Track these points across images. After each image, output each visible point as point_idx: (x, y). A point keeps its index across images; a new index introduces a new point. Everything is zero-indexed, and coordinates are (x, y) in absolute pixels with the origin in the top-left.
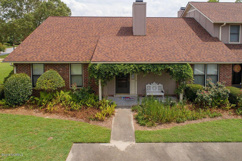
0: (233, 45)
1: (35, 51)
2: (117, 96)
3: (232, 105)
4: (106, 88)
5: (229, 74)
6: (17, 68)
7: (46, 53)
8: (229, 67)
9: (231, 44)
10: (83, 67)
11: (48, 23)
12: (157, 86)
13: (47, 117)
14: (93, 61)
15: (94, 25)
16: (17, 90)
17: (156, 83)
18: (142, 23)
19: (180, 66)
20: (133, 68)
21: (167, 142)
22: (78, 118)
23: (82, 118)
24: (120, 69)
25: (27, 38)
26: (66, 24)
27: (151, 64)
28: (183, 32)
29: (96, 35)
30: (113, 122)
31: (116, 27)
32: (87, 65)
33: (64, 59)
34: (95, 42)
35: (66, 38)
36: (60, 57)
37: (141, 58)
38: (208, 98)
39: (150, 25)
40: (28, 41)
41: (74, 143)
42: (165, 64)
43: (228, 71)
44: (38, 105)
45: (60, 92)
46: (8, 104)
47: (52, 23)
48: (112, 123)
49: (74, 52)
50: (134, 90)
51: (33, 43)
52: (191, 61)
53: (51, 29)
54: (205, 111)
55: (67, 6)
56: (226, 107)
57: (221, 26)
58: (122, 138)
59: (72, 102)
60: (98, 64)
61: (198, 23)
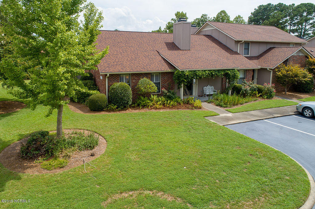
58: (223, 113)
59: (169, 101)
60: (185, 71)
61: (217, 40)
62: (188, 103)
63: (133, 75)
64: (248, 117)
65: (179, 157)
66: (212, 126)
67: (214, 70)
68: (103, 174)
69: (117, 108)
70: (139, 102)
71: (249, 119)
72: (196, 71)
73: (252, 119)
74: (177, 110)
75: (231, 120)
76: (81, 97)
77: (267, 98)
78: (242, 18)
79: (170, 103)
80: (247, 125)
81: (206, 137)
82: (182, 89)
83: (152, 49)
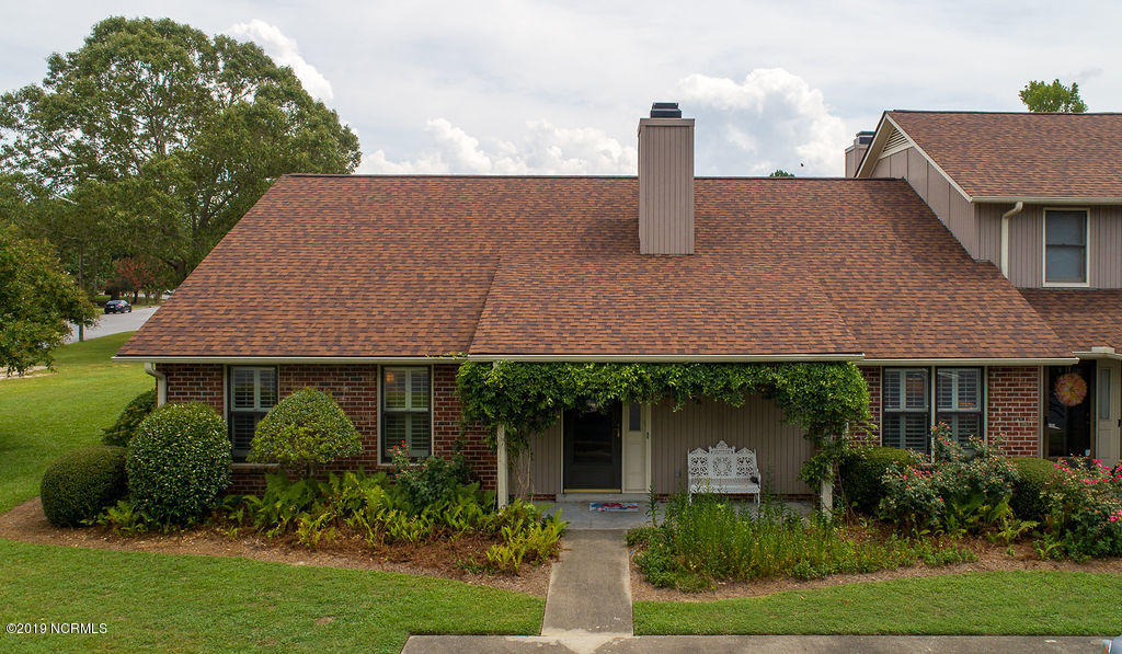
0: (1061, 294)
1: (241, 317)
2: (569, 498)
3: (1025, 525)
4: (524, 460)
5: (1028, 410)
6: (168, 384)
7: (286, 325)
8: (1028, 380)
9: (1052, 291)
10: (435, 380)
11: (280, 204)
12: (734, 457)
13: (299, 562)
14: (478, 351)
15: (475, 213)
16: (178, 466)
17: (730, 446)
18: (678, 204)
19: (817, 372)
20: (635, 378)
21: (749, 634)
22: (418, 565)
23: (435, 566)
24: (581, 383)
25: (202, 265)
26: (357, 208)
27: (701, 364)
28: (852, 238)
29: (487, 251)
30: (552, 578)
31: (569, 221)
32: (448, 370)
33: (357, 348)
34: (479, 283)
35: (359, 266)
36: (344, 342)
37: (666, 341)
38: (928, 498)
39: (713, 213)
40: (208, 278)
41: (412, 634)
42: (759, 364)
43: (1022, 395)
44: (256, 527)
45: (340, 475)
46: (141, 520)
47: (296, 205)
48: (547, 582)
49: (396, 322)
50: (638, 472)
51: (229, 285)
52: (861, 353)
53: (295, 230)
54: (912, 545)
55: (343, 123)
56: (1000, 531)
57: (1006, 215)
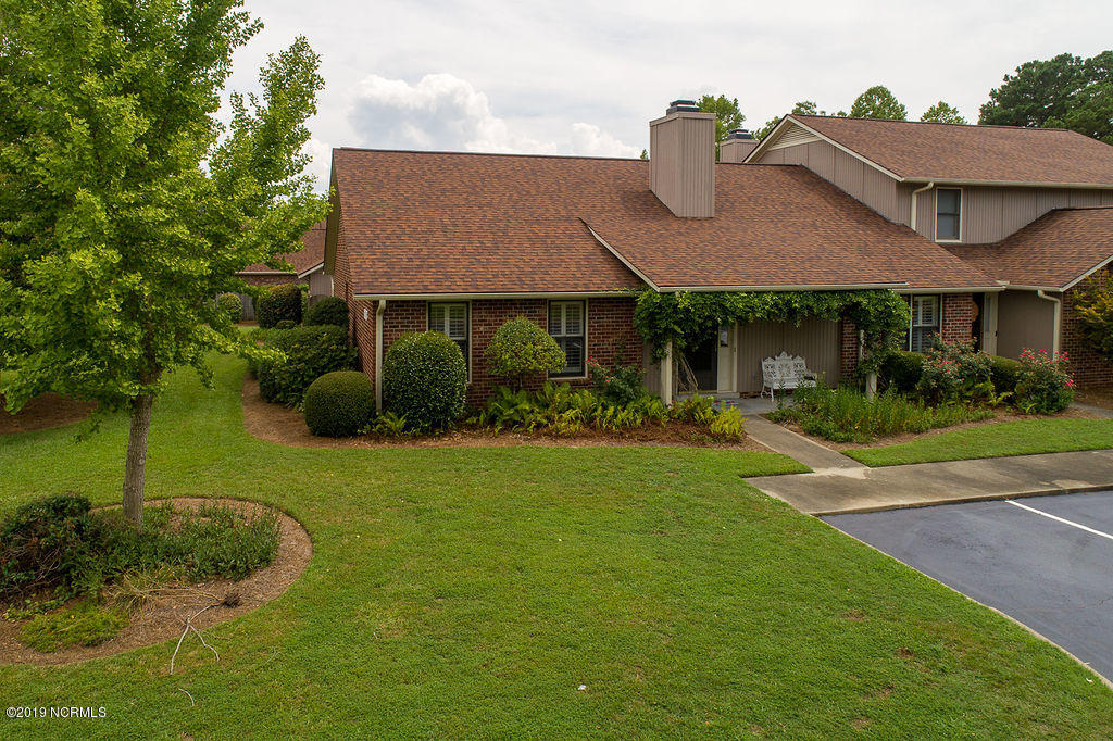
58: (829, 462)
59: (612, 409)
60: (677, 294)
61: (826, 181)
62: (689, 418)
63: (479, 304)
64: (935, 485)
65: (572, 639)
66: (767, 515)
67: (798, 293)
68: (234, 684)
69: (407, 427)
70: (496, 408)
71: (939, 492)
72: (723, 292)
73: (953, 493)
74: (636, 446)
75: (854, 497)
76: (293, 383)
77: (1037, 411)
78: (955, 111)
79: (615, 415)
80: (922, 518)
81: (725, 558)
82: (669, 362)
83: (563, 213)
